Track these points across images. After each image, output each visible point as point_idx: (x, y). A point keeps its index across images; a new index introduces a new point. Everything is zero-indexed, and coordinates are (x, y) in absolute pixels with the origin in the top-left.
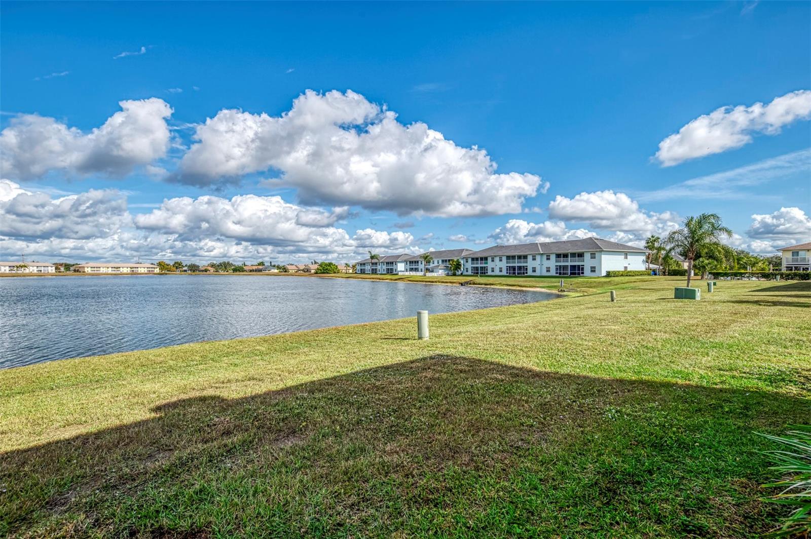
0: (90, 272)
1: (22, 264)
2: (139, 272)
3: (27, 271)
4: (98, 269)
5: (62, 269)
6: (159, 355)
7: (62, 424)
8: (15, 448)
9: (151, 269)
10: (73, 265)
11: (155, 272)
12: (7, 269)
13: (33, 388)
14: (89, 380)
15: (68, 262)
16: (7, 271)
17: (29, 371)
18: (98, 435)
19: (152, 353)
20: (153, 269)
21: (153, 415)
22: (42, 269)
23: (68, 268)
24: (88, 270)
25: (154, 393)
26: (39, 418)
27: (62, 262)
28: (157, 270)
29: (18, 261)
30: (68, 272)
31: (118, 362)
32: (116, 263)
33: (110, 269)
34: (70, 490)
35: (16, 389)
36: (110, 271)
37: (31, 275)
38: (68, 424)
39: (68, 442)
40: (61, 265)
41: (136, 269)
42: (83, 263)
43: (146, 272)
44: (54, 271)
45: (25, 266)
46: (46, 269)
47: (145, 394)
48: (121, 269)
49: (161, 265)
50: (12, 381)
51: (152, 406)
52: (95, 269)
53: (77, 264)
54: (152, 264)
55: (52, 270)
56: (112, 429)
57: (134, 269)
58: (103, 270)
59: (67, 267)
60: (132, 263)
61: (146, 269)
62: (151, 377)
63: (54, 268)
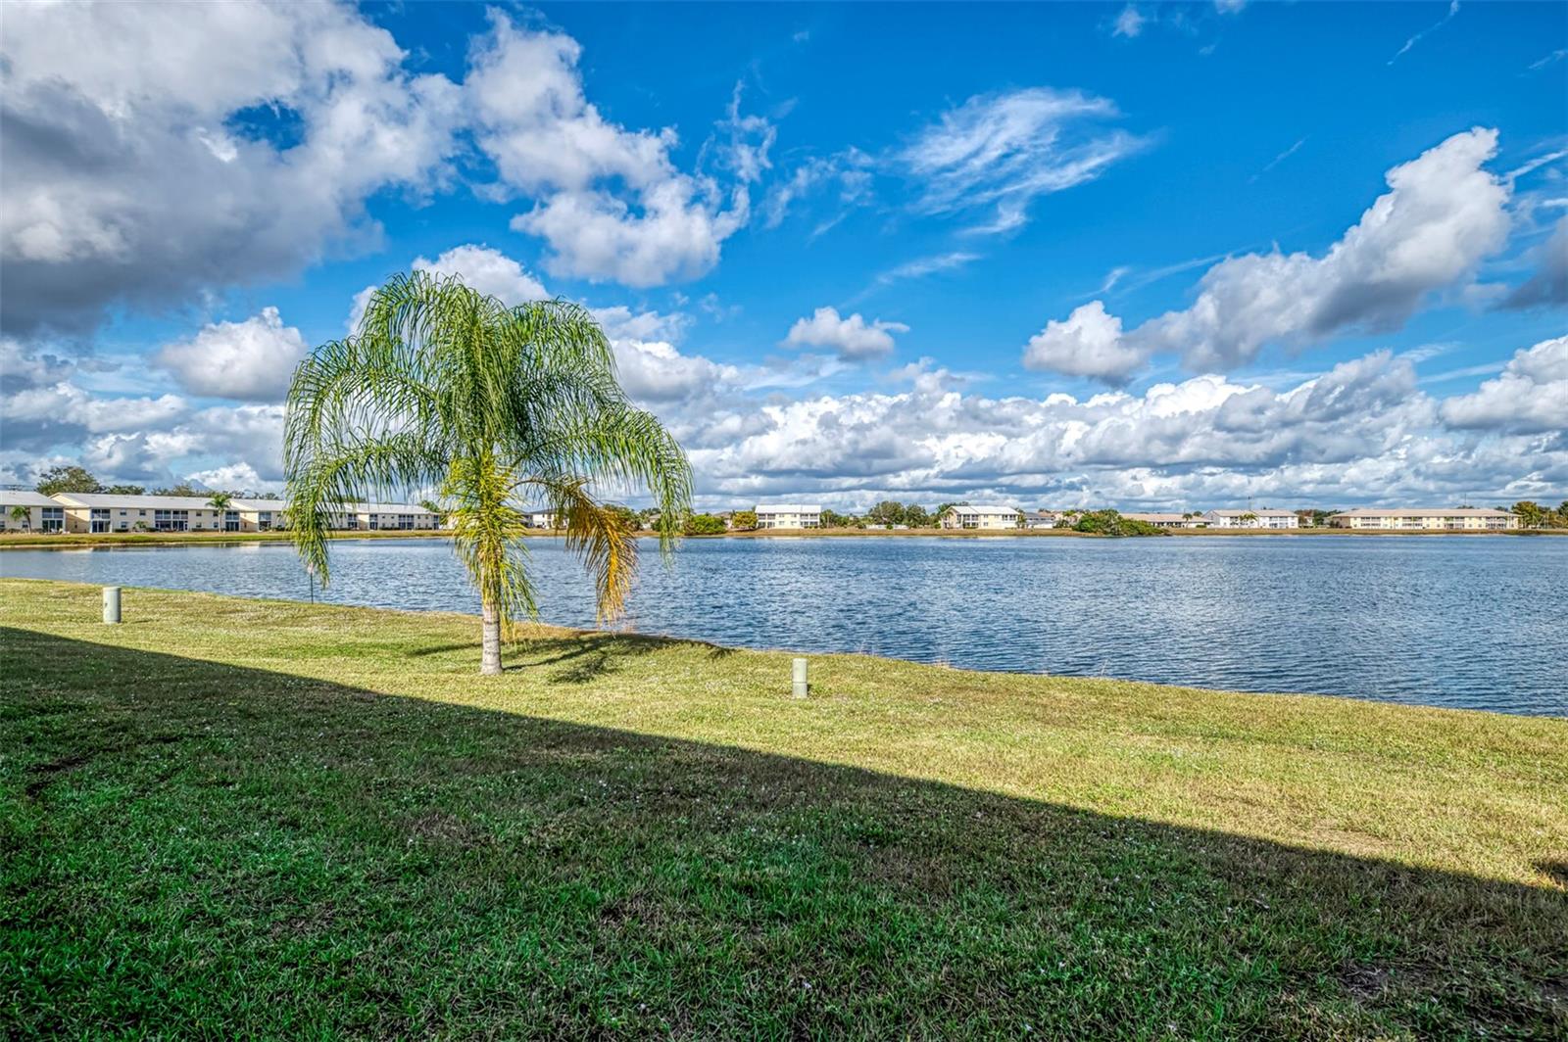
0: (1359, 527)
1: (1249, 513)
2: (1467, 527)
3: (1255, 525)
4: (1376, 522)
5: (1310, 522)
6: (1539, 735)
7: (1342, 822)
8: (1270, 836)
9: (1497, 522)
10: (1329, 514)
11: (1508, 527)
12: (1228, 521)
13: (1280, 734)
14: (1376, 749)
15: (1321, 509)
16: (1228, 526)
17: (1269, 702)
18: (1418, 874)
19: (1516, 725)
20: (1503, 522)
21: (1547, 881)
22: (1278, 521)
23: (1321, 519)
24: (1356, 523)
25: (1540, 826)
26: (1299, 798)
27: (1308, 508)
28: (1514, 524)
29: (1242, 508)
30: (1320, 528)
31: (1435, 727)
32: (1408, 507)
33: (1400, 522)
34: (1378, 966)
35: (1256, 730)
36: (1400, 524)
37: (1261, 532)
38: (1350, 828)
39: (1361, 865)
40: (1308, 513)
41: (1460, 522)
42: (1345, 509)
43: (1484, 527)
44: (1296, 526)
45: (1252, 517)
46: (1284, 521)
47: (1514, 821)
48: (1425, 522)
49: (1523, 510)
50: (1248, 715)
51: (1539, 855)
52: (1371, 522)
53: (1335, 512)
54: (1499, 509)
55: (1293, 523)
56: (1446, 873)
57: (1454, 522)
58: (1385, 524)
59: (1319, 517)
60: (1443, 507)
61: (1483, 522)
62: (1520, 783)
63: (1296, 519)
